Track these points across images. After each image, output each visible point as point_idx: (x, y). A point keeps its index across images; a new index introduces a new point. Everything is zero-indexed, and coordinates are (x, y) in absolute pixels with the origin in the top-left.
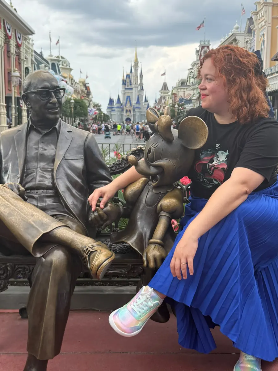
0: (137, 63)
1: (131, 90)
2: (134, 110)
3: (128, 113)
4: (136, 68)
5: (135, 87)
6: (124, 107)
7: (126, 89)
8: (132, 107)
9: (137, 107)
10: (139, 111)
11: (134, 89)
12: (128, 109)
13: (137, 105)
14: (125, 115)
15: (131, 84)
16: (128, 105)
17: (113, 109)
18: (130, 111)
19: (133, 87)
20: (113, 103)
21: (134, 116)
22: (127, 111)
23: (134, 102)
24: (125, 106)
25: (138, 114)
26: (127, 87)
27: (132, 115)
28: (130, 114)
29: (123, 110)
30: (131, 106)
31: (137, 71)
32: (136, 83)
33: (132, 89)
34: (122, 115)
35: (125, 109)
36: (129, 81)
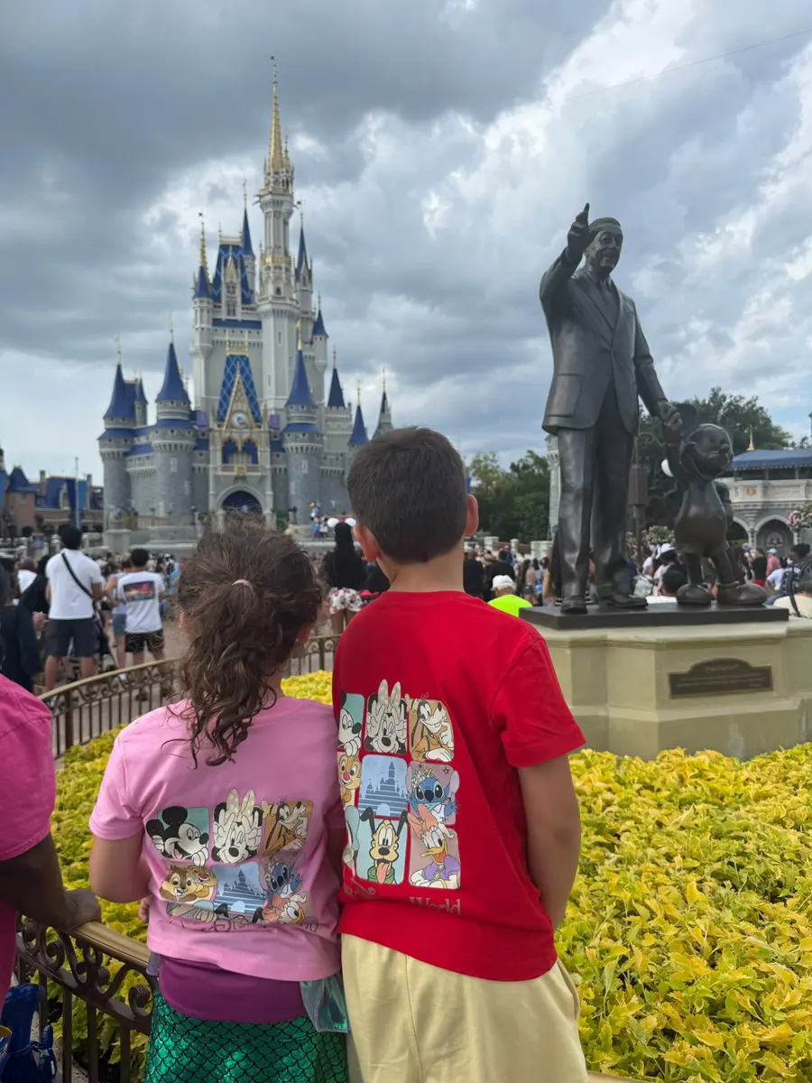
0: (283, 176)
1: (254, 332)
2: (277, 446)
3: (240, 465)
4: (277, 203)
5: (276, 313)
6: (213, 425)
7: (217, 322)
8: (265, 427)
9: (291, 427)
10: (307, 452)
11: (269, 324)
12: (240, 437)
13: (297, 415)
14: (220, 473)
15: (247, 300)
16: (239, 414)
17: (142, 440)
18: (250, 448)
19: (266, 314)
20: (137, 404)
21: (280, 480)
22: (229, 449)
23: (273, 398)
24: (221, 419)
25: (300, 468)
26: (224, 316)
27: (269, 474)
28: (250, 469)
29: (202, 444)
30: (258, 420)
31: (286, 223)
32: (278, 291)
33: (257, 325)
34: (198, 479)
35: (218, 436)
36: (237, 281)
